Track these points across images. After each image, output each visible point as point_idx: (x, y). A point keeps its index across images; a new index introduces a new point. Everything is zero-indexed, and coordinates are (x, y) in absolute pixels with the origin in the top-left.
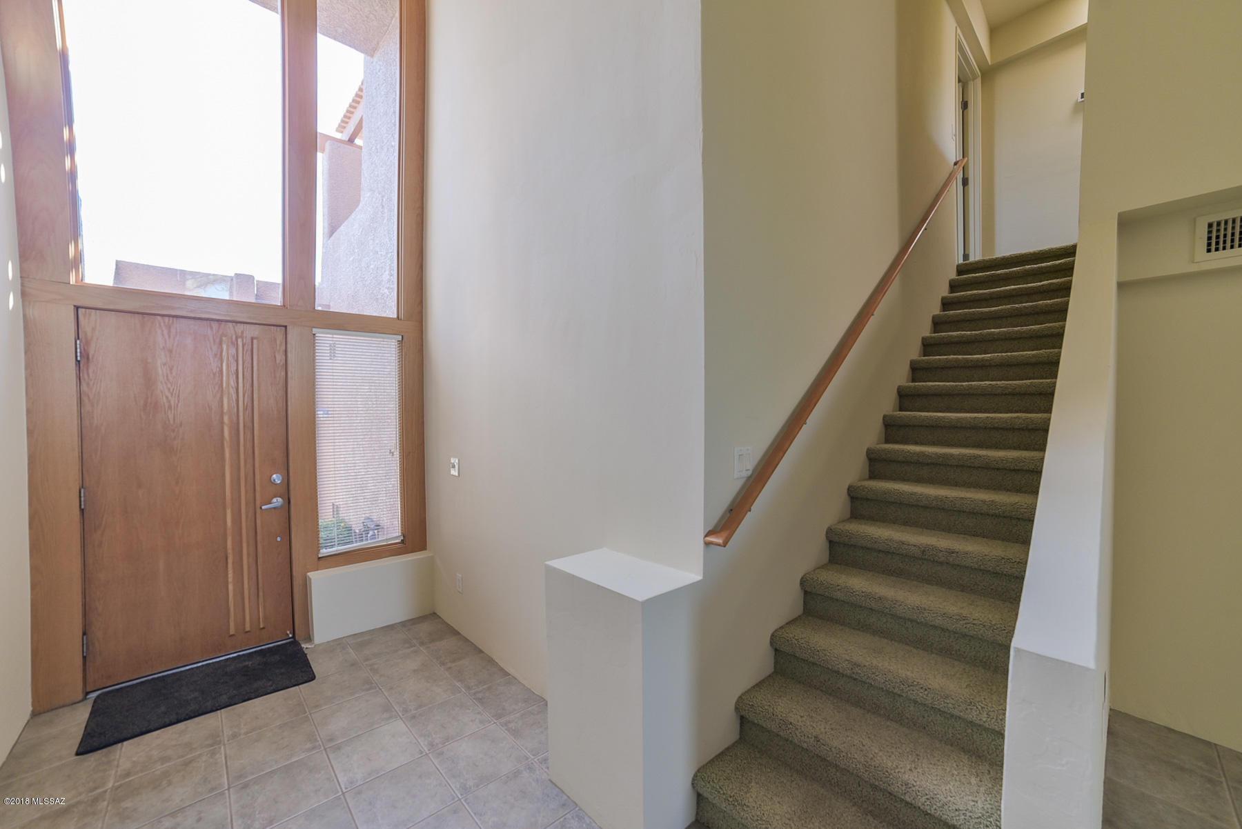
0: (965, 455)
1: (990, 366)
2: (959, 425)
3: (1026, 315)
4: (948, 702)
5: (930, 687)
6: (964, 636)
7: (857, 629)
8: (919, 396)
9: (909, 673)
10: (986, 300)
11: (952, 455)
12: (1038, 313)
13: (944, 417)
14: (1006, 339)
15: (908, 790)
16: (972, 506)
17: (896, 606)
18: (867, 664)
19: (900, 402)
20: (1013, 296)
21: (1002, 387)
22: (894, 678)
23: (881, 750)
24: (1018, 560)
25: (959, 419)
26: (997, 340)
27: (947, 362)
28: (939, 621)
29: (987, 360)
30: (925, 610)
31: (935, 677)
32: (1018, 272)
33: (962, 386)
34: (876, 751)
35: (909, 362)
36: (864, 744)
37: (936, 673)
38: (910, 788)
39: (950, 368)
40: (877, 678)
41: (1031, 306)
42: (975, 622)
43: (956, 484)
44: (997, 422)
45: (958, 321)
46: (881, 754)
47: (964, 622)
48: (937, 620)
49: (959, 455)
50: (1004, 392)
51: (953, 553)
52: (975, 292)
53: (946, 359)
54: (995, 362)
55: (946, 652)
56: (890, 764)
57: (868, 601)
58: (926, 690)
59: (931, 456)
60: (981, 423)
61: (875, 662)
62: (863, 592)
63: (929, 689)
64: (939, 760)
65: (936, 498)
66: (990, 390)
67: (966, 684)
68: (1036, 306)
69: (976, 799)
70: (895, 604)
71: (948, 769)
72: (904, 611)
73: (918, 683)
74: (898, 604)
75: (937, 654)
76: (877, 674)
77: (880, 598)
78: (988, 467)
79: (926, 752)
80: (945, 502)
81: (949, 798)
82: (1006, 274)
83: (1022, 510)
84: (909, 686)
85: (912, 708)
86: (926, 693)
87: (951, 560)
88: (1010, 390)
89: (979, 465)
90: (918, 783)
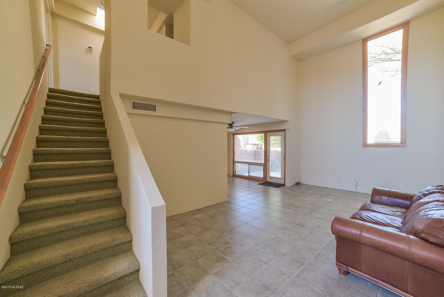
0: (80, 163)
1: (77, 131)
2: (73, 152)
3: (84, 114)
4: (108, 244)
5: (100, 243)
6: (102, 222)
7: (54, 244)
8: (48, 141)
9: (90, 244)
10: (66, 106)
11: (75, 164)
12: (88, 115)
13: (66, 150)
14: (80, 122)
15: (107, 278)
16: (90, 180)
17: (75, 224)
18: (72, 251)
19: (37, 144)
20: (77, 107)
21: (85, 139)
22: (86, 249)
23: (91, 276)
24: (110, 193)
25: (72, 151)
26: (76, 122)
27: (59, 128)
28: (94, 222)
29: (76, 129)
30: (87, 220)
31: (99, 240)
32: (77, 99)
33: (70, 138)
34: (90, 278)
35: (38, 126)
36: (83, 280)
37: (99, 239)
38: (108, 277)
39: (60, 130)
40: (79, 253)
41: (86, 112)
42: (106, 216)
43: (77, 174)
44: (87, 151)
45: (57, 112)
46: (92, 277)
47: (102, 218)
48: (93, 222)
49: (78, 163)
50: (86, 141)
51: (89, 198)
52: (62, 102)
53: (58, 127)
54: (79, 130)
55: (96, 231)
56: (97, 277)
57: (60, 228)
58: (99, 245)
59: (66, 165)
60: (81, 151)
61: (74, 249)
62: (56, 226)
63: (100, 244)
64: (109, 264)
65: (75, 180)
66: (81, 140)
67: (109, 236)
68: (87, 112)
69: (125, 264)
70: (74, 224)
71: (114, 264)
72: (79, 224)
73: (96, 245)
74: (76, 223)
75: (93, 234)
76: (79, 252)
77: (67, 225)
78: (89, 167)
79: (104, 265)
80: (79, 181)
81: (119, 270)
82: (73, 98)
83: (105, 178)
84: (93, 248)
85: (94, 255)
86: (100, 246)
87: (89, 200)
88: (88, 140)
89: (86, 166)
90: (109, 274)
